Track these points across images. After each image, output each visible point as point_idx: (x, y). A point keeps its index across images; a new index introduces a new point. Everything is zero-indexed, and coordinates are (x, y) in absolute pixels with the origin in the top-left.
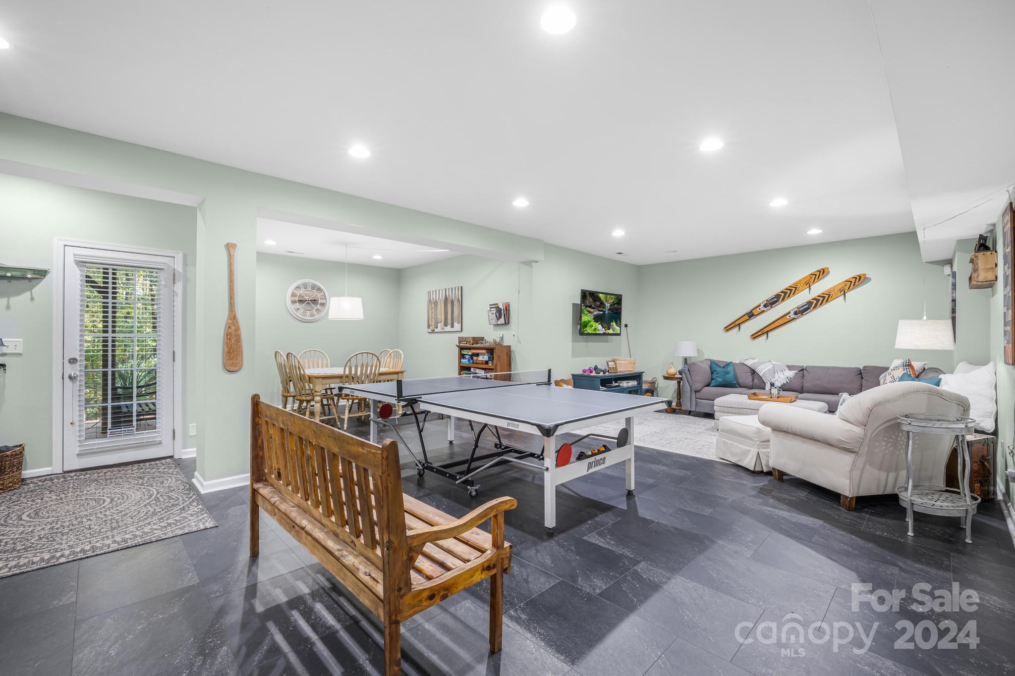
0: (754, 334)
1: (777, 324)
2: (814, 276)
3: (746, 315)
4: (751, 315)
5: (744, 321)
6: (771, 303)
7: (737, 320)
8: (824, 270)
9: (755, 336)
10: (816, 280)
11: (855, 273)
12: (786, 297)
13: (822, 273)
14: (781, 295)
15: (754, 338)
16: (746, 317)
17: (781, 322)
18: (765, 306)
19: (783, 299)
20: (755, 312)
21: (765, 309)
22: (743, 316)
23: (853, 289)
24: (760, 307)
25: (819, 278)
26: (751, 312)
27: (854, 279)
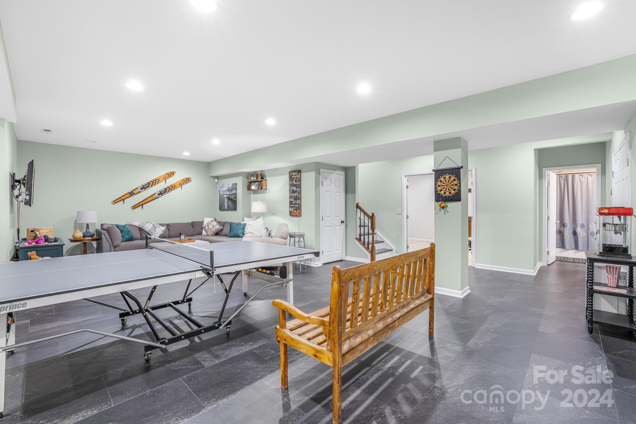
0: (134, 206)
1: (148, 200)
2: (168, 175)
3: (128, 193)
4: (131, 194)
5: (127, 198)
6: (144, 188)
7: (122, 197)
8: (173, 173)
9: (134, 207)
10: (169, 178)
11: (187, 177)
12: (154, 185)
13: (172, 174)
14: (151, 183)
15: (134, 208)
16: (129, 195)
17: (150, 199)
18: (141, 189)
19: (152, 186)
20: (135, 192)
21: (141, 191)
22: (127, 194)
23: (185, 184)
24: (138, 189)
25: (170, 176)
26: (132, 192)
27: (186, 179)
